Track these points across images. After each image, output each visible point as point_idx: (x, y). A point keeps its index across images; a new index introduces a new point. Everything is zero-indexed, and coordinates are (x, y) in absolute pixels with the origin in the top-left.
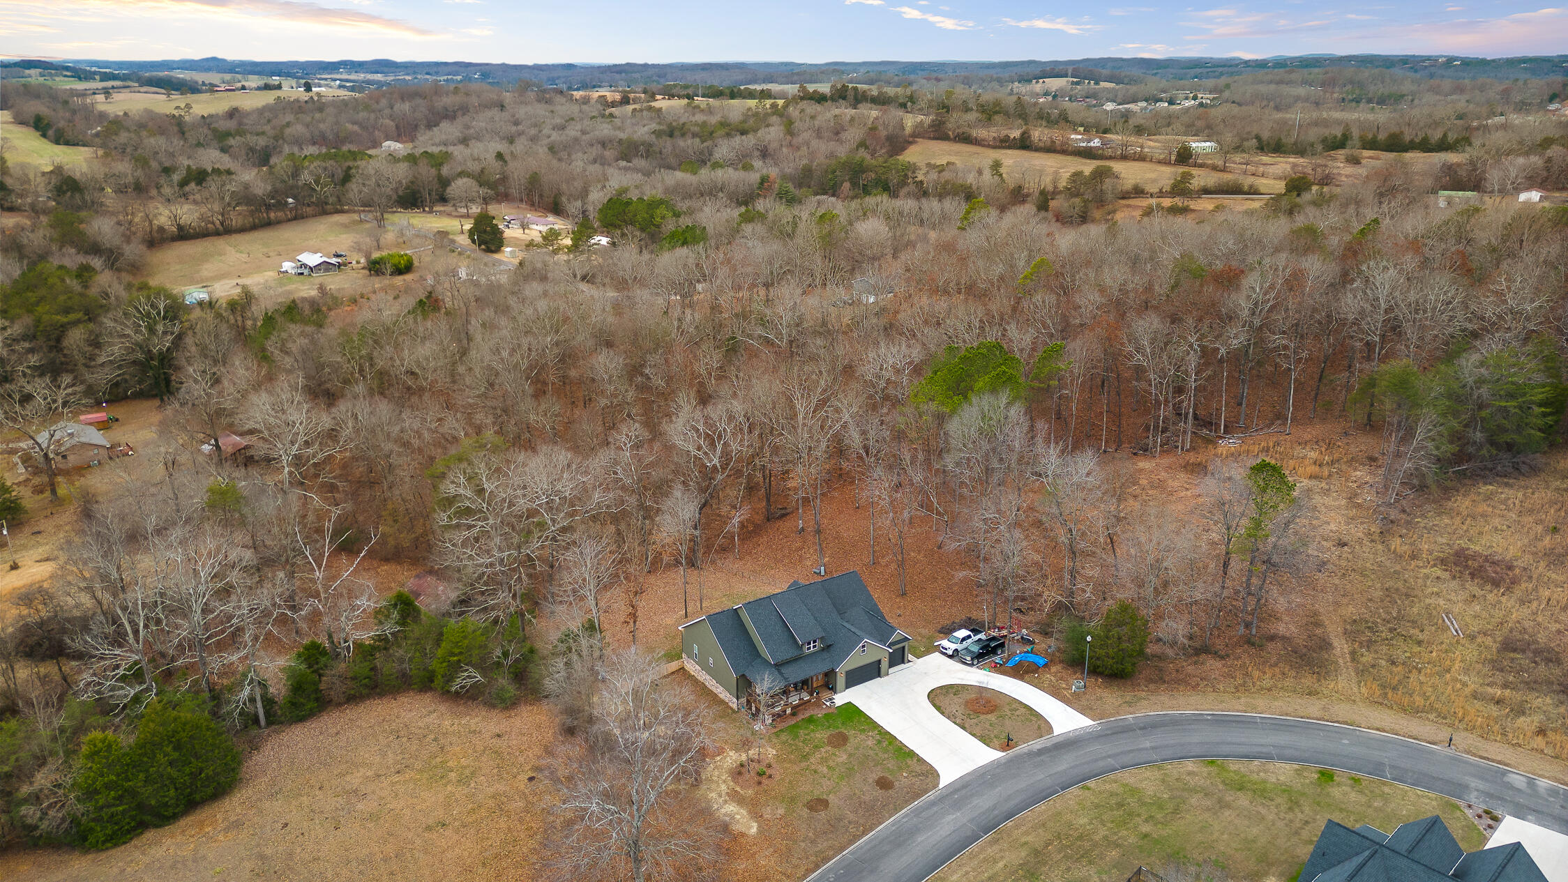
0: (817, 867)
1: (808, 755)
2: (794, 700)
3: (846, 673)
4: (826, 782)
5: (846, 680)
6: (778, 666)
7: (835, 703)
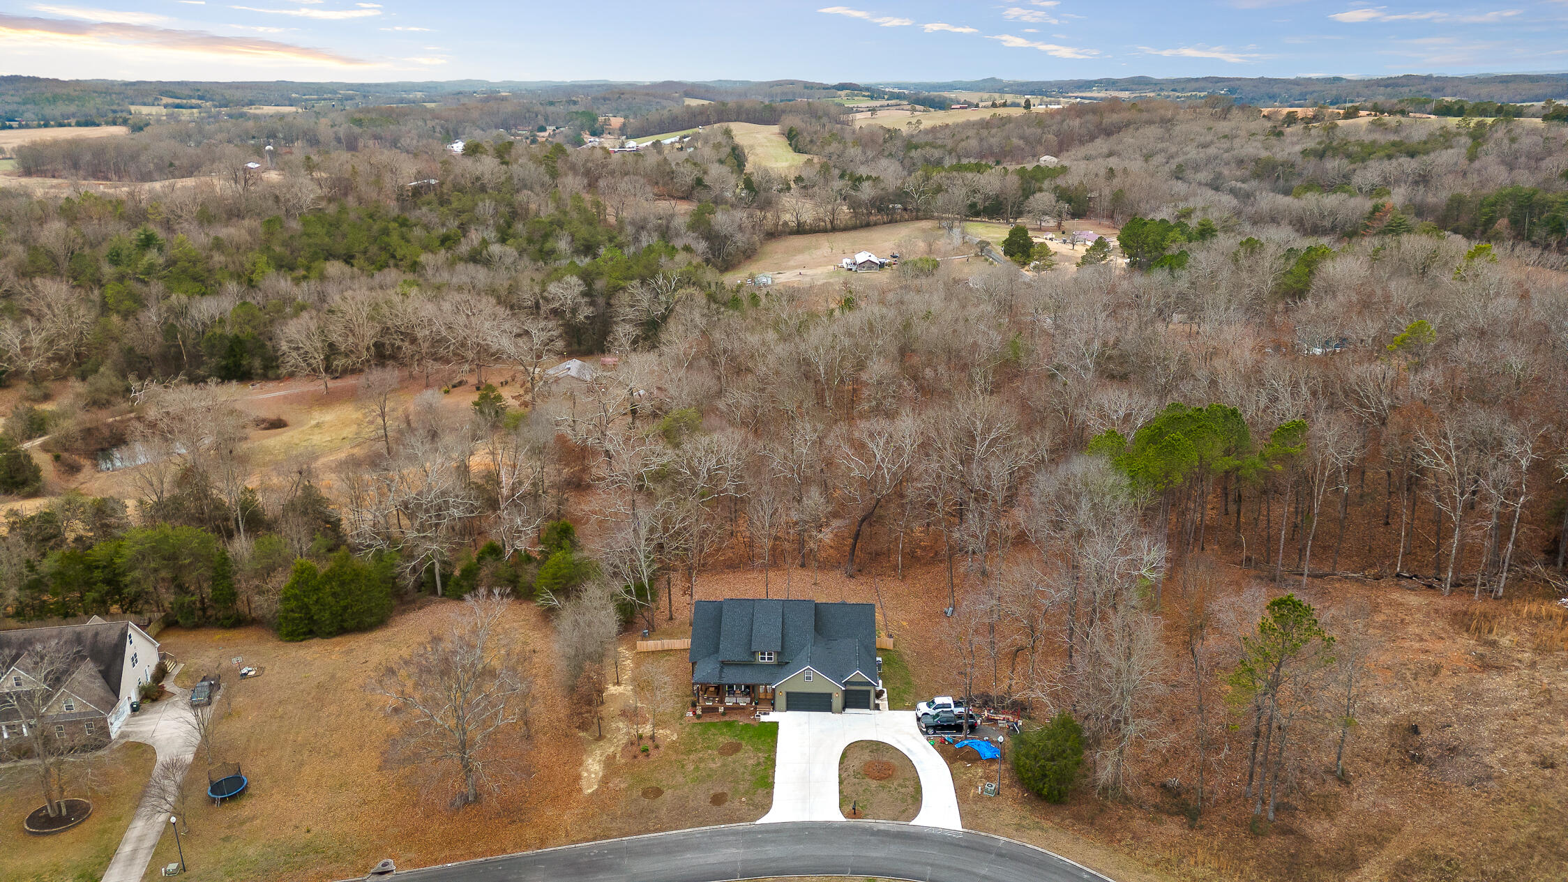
0: (594, 839)
1: (695, 751)
2: (729, 701)
3: (788, 693)
4: (680, 778)
5: (787, 701)
6: (724, 664)
7: (764, 718)
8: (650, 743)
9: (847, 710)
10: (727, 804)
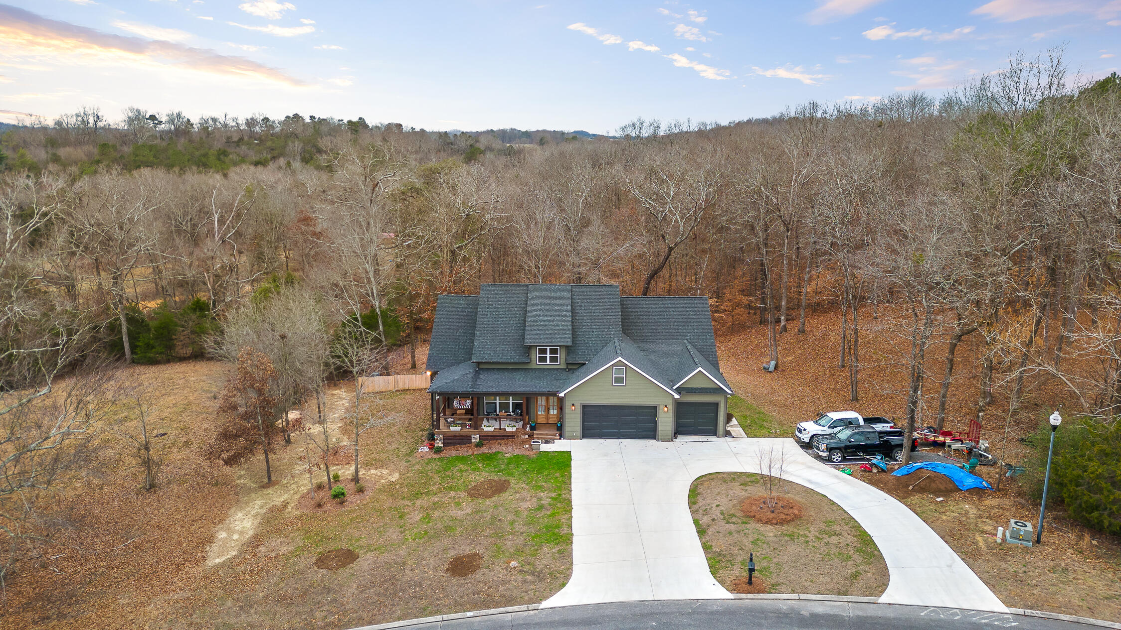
1: (427, 494)
2: (489, 427)
3: (585, 407)
4: (393, 534)
5: (584, 421)
6: (481, 368)
7: (544, 447)
8: (351, 485)
9: (680, 437)
10: (480, 572)
